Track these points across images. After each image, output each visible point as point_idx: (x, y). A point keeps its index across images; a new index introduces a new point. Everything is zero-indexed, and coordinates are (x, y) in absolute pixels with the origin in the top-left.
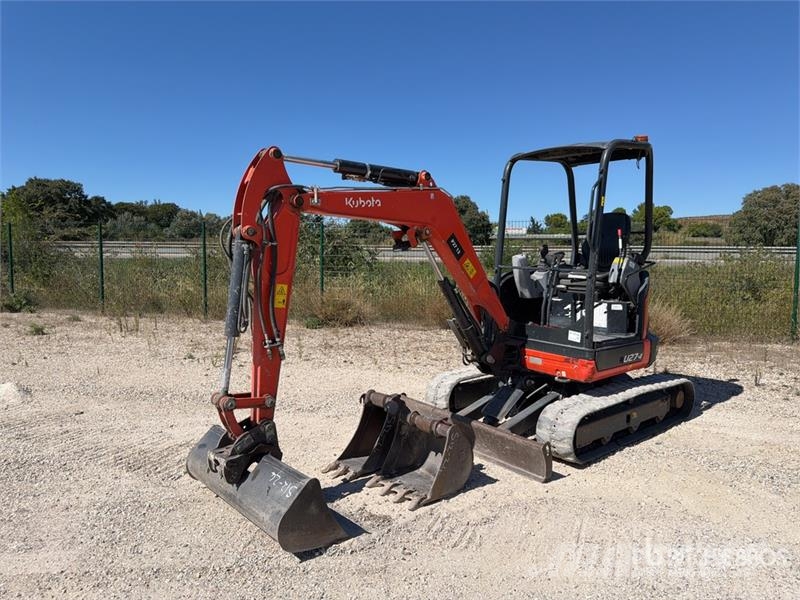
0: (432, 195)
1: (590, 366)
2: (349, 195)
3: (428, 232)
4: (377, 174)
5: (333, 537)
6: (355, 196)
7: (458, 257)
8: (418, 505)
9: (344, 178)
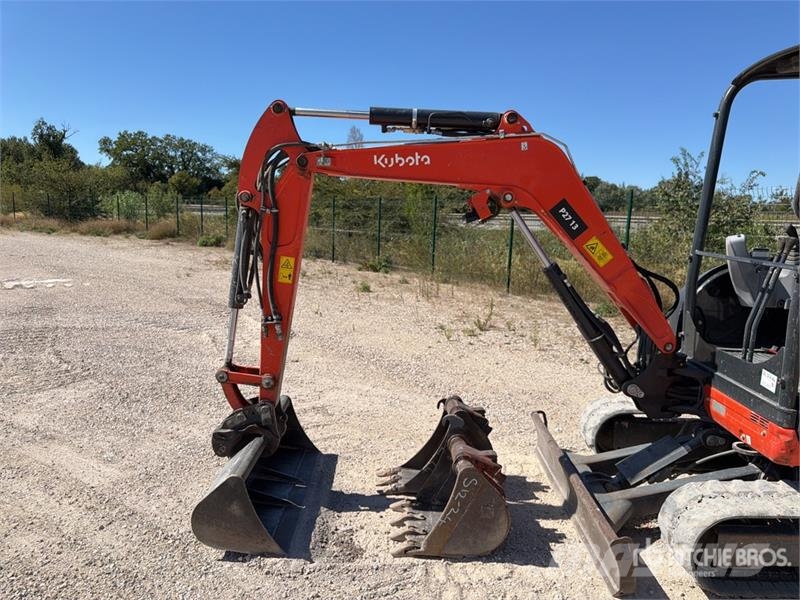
0: (524, 146)
1: (785, 439)
2: (379, 151)
3: (509, 197)
4: (425, 121)
5: (262, 547)
6: (389, 152)
7: (573, 235)
8: (405, 553)
9: (385, 130)
